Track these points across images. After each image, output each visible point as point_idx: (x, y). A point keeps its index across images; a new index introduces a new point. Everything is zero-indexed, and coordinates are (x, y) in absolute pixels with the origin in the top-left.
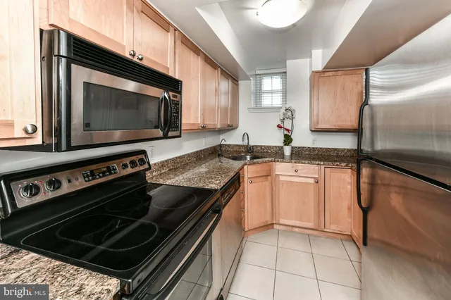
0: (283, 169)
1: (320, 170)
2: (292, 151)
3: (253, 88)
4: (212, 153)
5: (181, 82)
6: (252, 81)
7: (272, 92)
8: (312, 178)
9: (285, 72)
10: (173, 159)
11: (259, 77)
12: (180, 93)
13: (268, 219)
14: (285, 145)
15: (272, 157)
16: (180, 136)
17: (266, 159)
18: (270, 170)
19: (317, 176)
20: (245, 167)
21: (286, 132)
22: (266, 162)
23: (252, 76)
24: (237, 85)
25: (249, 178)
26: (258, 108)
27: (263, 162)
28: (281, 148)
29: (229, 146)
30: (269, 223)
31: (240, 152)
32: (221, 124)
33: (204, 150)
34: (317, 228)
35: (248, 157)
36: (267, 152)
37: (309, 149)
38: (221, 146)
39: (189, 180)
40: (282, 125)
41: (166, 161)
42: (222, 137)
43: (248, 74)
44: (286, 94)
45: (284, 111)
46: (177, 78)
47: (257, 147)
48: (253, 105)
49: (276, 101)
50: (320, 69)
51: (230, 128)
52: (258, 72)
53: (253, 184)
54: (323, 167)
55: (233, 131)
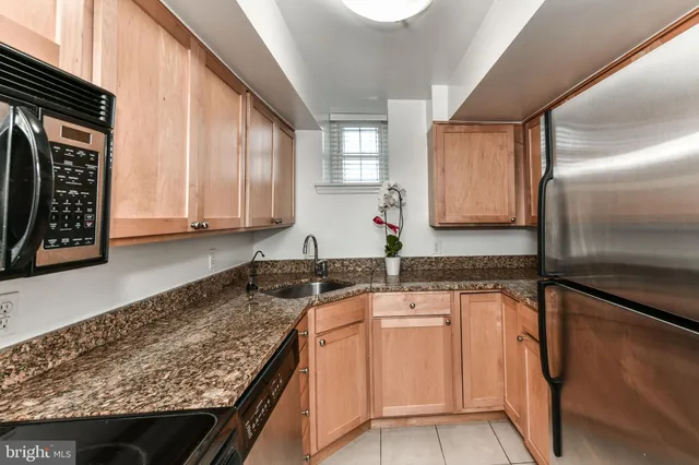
0: (387, 305)
1: (452, 299)
2: (401, 266)
3: (324, 148)
4: (233, 283)
5: (111, 97)
6: (323, 134)
7: (361, 157)
8: (439, 316)
9: (386, 122)
10: (100, 320)
11: (336, 126)
12: (106, 128)
13: (360, 415)
14: (389, 255)
15: (366, 282)
16: (102, 260)
17: (354, 289)
18: (363, 310)
19: (448, 312)
20: (311, 312)
21: (390, 232)
22: (354, 295)
23: (324, 122)
24: (292, 138)
25: (319, 335)
26: (336, 185)
27: (348, 296)
28: (381, 263)
29: (273, 263)
30: (362, 421)
31: (298, 276)
32: (253, 220)
33: (210, 278)
34: (451, 411)
35: (317, 286)
36: (355, 271)
37: (429, 261)
38: (254, 265)
39: (139, 385)
40: (383, 219)
41: (70, 329)
42: (256, 247)
43: (316, 117)
44: (386, 160)
45: (387, 192)
46: (97, 82)
47: (333, 261)
48: (324, 179)
49: (369, 172)
50: (446, 118)
51: (277, 226)
52: (333, 117)
53: (328, 346)
54: (457, 294)
55: (282, 232)
